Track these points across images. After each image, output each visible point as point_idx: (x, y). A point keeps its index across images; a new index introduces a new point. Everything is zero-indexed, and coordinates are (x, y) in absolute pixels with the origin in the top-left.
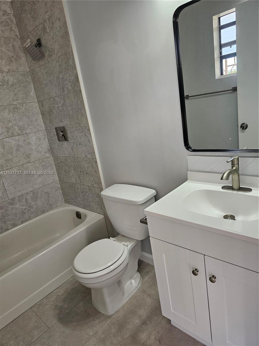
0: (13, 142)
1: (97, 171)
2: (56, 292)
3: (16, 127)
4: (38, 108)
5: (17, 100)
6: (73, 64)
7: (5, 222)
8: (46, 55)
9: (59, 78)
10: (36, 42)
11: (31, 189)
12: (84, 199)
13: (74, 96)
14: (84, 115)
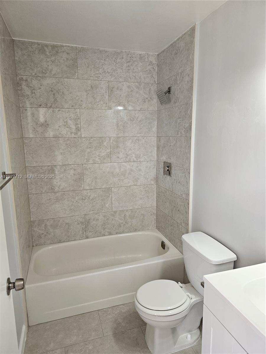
0: (128, 167)
1: (187, 213)
2: (121, 308)
3: (134, 155)
4: (156, 142)
5: (140, 133)
6: (190, 114)
7: (104, 229)
8: (173, 101)
9: (177, 122)
10: (167, 89)
11: (131, 208)
12: (172, 233)
13: (185, 141)
14: (189, 159)
